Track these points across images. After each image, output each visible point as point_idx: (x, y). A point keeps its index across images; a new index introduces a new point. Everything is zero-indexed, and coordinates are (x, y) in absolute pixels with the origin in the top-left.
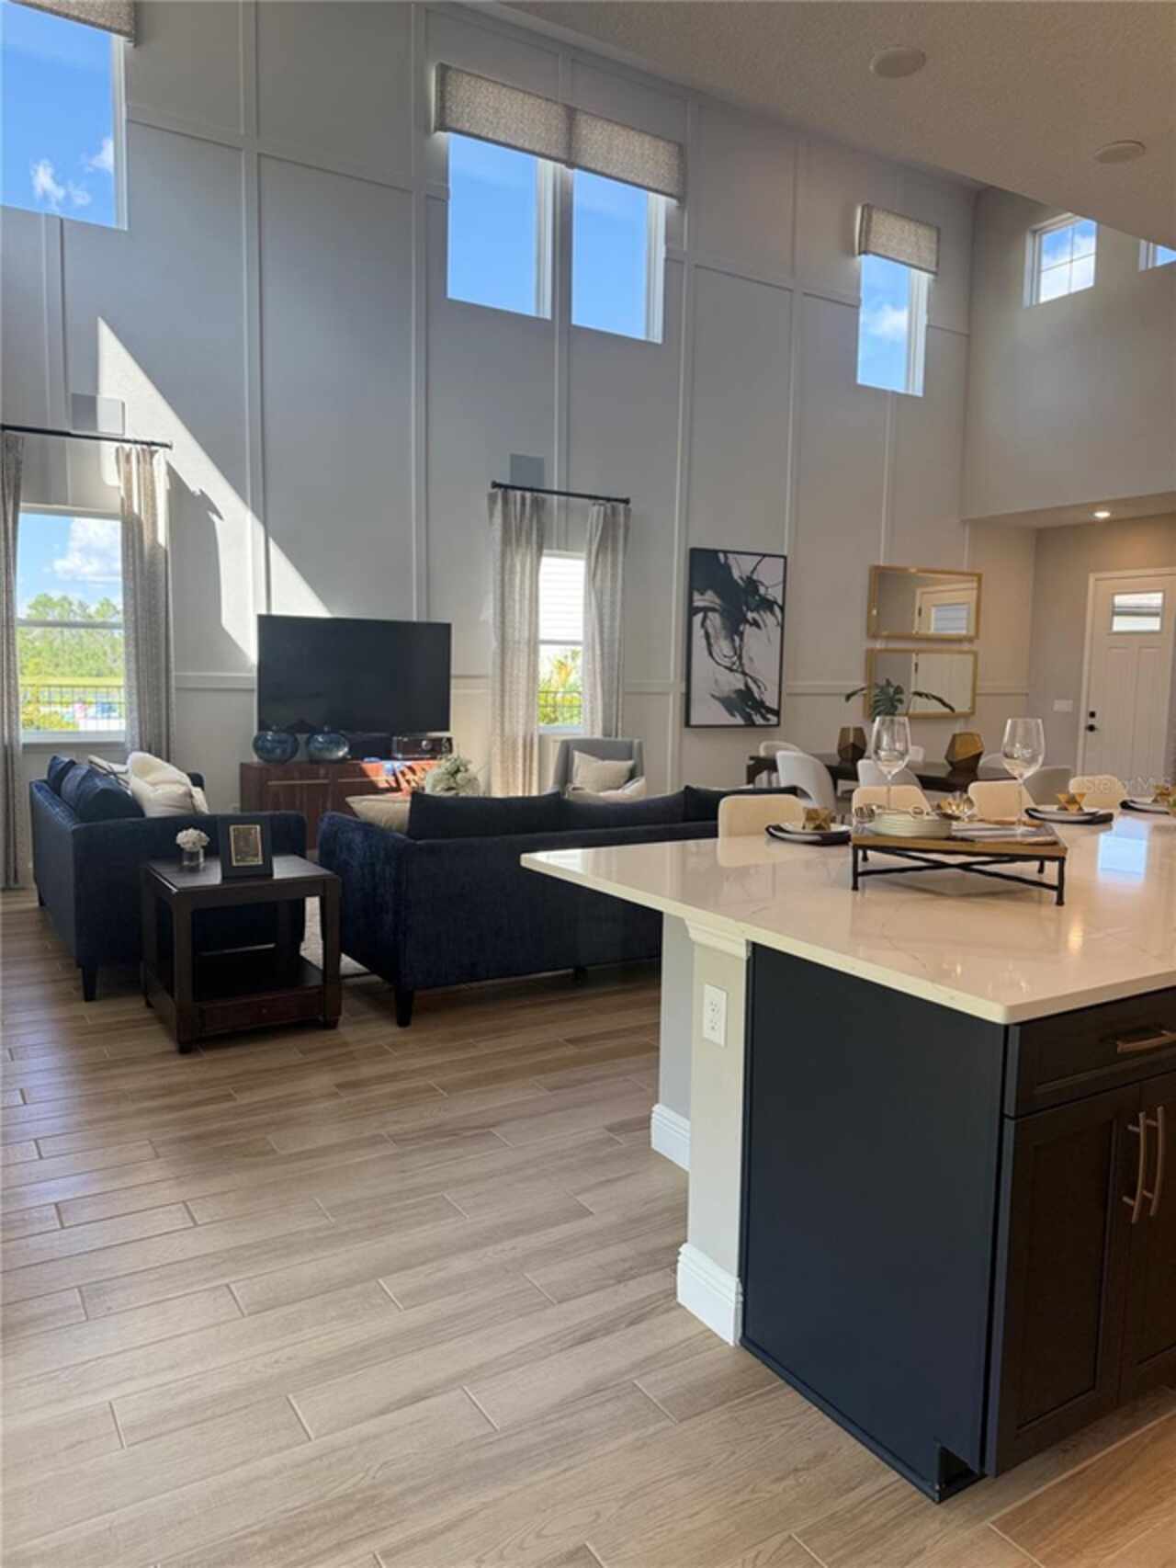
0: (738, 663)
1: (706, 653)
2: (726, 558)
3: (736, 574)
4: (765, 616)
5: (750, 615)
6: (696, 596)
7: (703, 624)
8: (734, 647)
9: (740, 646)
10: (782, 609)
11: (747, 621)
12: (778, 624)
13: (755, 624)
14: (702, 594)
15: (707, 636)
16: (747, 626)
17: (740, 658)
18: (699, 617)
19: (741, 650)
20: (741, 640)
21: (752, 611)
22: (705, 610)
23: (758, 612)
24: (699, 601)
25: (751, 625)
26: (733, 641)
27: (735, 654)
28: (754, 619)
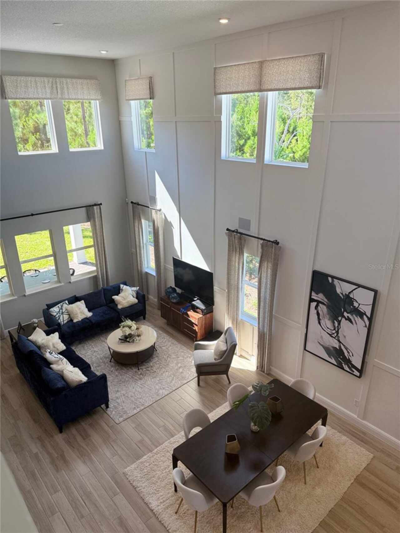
0: (335, 334)
1: (317, 322)
2: (333, 281)
3: (338, 291)
4: (356, 319)
5: (346, 314)
6: (313, 293)
7: (316, 307)
8: (334, 326)
9: (338, 327)
10: (370, 319)
11: (343, 317)
12: (366, 326)
13: (349, 319)
14: (317, 294)
15: (318, 314)
16: (343, 319)
17: (337, 332)
18: (314, 304)
19: (338, 330)
20: (339, 324)
21: (348, 313)
22: (318, 302)
23: (352, 315)
24: (314, 296)
25: (346, 319)
26: (334, 323)
27: (335, 329)
28: (348, 317)
